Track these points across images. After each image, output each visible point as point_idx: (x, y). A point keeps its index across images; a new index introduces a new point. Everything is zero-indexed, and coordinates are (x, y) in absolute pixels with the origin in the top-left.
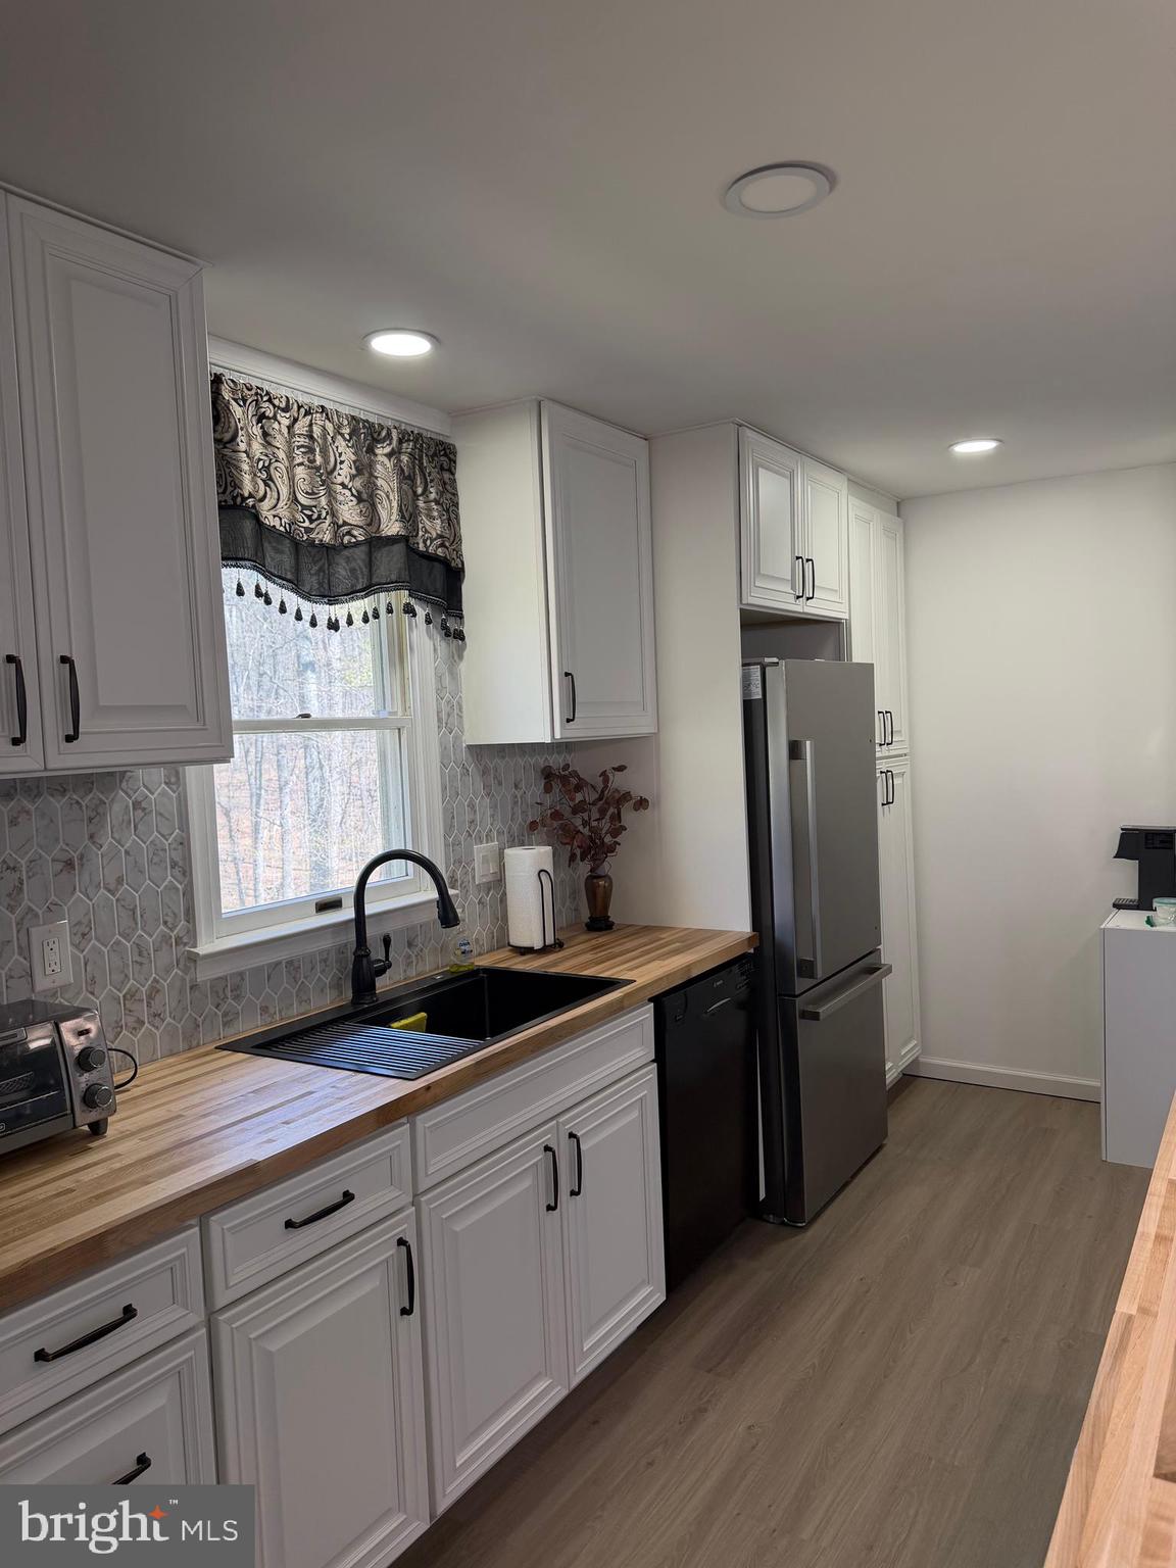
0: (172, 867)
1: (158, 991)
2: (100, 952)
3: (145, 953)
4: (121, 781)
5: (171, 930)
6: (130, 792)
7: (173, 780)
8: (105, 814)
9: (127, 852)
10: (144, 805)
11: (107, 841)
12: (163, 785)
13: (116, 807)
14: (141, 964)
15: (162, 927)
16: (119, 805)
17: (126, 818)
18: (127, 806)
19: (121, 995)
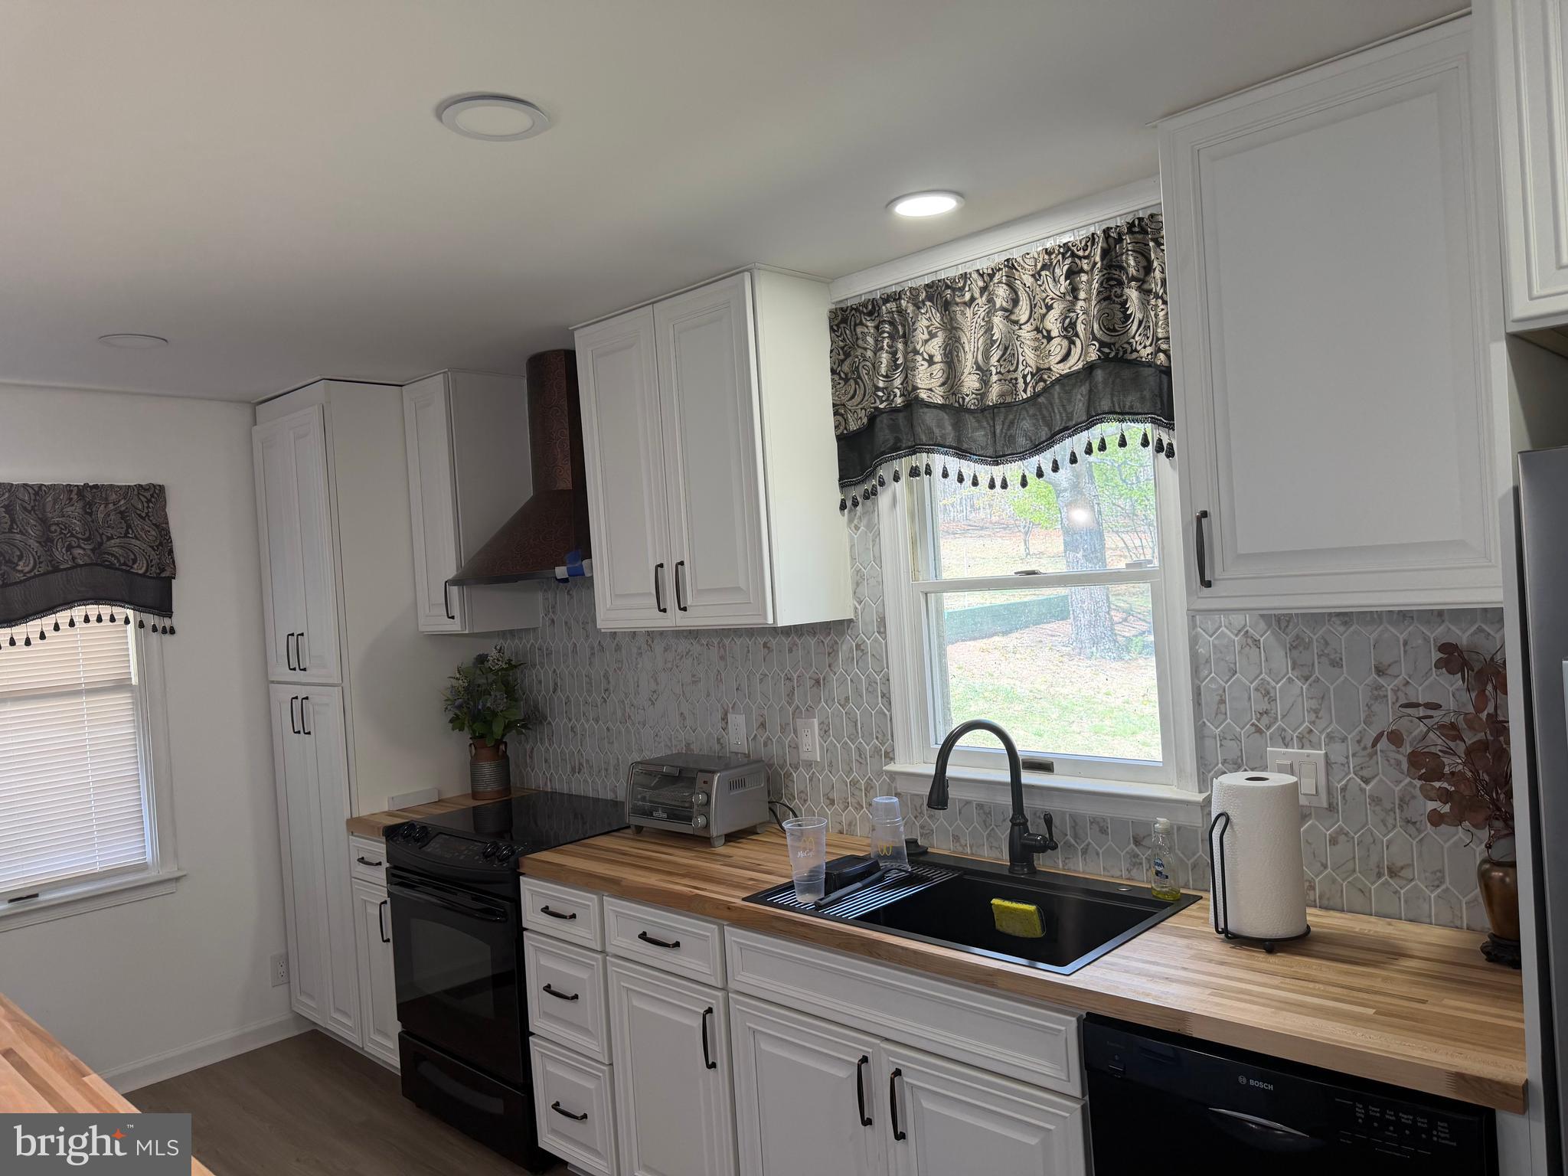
0: (882, 697)
1: (872, 787)
2: (835, 746)
3: (863, 756)
4: (848, 629)
5: (883, 744)
6: (854, 637)
7: (882, 630)
8: (838, 651)
9: (852, 681)
10: (862, 647)
11: (840, 670)
12: (876, 633)
13: (844, 647)
14: (861, 763)
15: (875, 740)
16: (848, 644)
17: (851, 655)
18: (851, 648)
19: (848, 781)
